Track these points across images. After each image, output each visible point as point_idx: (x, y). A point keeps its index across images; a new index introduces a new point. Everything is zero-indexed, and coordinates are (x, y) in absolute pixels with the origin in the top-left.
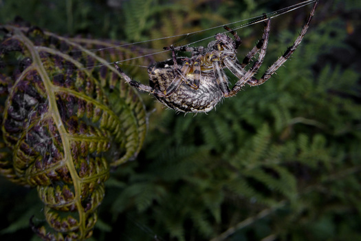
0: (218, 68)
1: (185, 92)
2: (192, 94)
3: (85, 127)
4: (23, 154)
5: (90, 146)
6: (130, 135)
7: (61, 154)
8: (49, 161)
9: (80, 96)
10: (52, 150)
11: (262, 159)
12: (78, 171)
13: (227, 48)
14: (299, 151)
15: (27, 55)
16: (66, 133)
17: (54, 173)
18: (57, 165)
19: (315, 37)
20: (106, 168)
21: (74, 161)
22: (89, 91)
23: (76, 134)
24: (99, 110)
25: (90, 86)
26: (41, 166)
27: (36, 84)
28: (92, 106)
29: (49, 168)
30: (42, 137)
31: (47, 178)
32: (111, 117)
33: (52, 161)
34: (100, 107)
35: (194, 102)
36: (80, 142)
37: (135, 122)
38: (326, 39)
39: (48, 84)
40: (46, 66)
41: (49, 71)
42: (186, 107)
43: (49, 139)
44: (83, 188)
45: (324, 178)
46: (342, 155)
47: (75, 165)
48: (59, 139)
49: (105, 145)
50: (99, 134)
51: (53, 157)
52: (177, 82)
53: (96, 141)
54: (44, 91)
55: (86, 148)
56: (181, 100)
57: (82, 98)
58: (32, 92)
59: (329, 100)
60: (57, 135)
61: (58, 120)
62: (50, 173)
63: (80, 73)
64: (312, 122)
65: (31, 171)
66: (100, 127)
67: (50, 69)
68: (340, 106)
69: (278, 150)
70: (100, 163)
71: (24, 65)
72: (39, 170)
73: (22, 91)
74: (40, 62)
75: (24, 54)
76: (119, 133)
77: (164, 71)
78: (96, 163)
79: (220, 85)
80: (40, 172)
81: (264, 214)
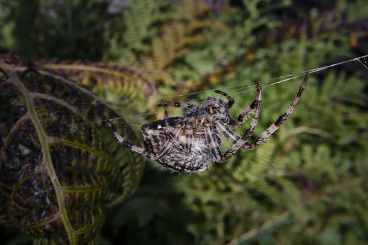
0: (210, 133)
1: (178, 155)
2: (184, 157)
3: (80, 177)
4: (17, 206)
5: (85, 196)
6: (127, 174)
7: (56, 207)
8: (43, 214)
9: (75, 145)
10: (46, 204)
11: (265, 171)
12: (72, 222)
13: (219, 111)
14: (303, 162)
15: (22, 100)
16: (60, 186)
17: (48, 226)
18: (51, 218)
19: (319, 45)
20: (101, 215)
21: (68, 214)
22: (84, 135)
23: (70, 187)
24: (94, 157)
25: (85, 131)
26: (35, 219)
27: (31, 135)
28: (87, 154)
29: (43, 222)
30: (36, 191)
31: (41, 231)
32: (106, 162)
33: (46, 215)
34: (95, 154)
35: (187, 164)
36: (75, 194)
37: (132, 160)
38: (330, 46)
39: (42, 135)
40: (40, 115)
41: (42, 120)
42: (180, 168)
43: (43, 192)
44: (78, 240)
45: (329, 189)
46: (347, 164)
47: (69, 217)
48: (53, 192)
49: (100, 193)
50: (94, 182)
51: (47, 210)
52: (169, 146)
53: (91, 190)
54: (39, 142)
55: (81, 199)
56: (174, 162)
57: (77, 147)
58: (26, 142)
59: (334, 109)
60: (51, 188)
61: (52, 173)
62: (44, 226)
63: (75, 118)
64: (317, 131)
65: (25, 223)
66: (95, 173)
67: (45, 117)
68: (345, 114)
69: (282, 162)
70: (95, 212)
71: (17, 114)
72: (33, 223)
73: (16, 140)
74: (34, 111)
75: (18, 100)
76: (115, 176)
77: (157, 133)
78: (91, 213)
79: (213, 150)
80: (34, 225)
81: (268, 225)
